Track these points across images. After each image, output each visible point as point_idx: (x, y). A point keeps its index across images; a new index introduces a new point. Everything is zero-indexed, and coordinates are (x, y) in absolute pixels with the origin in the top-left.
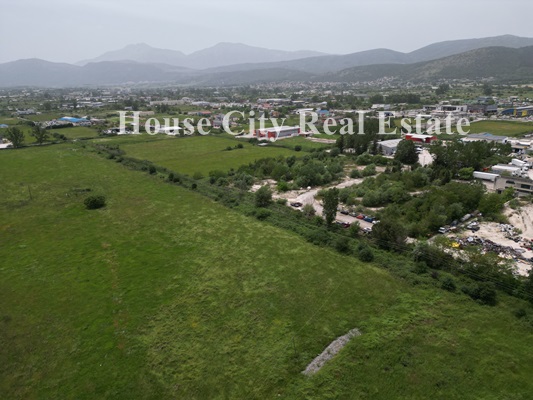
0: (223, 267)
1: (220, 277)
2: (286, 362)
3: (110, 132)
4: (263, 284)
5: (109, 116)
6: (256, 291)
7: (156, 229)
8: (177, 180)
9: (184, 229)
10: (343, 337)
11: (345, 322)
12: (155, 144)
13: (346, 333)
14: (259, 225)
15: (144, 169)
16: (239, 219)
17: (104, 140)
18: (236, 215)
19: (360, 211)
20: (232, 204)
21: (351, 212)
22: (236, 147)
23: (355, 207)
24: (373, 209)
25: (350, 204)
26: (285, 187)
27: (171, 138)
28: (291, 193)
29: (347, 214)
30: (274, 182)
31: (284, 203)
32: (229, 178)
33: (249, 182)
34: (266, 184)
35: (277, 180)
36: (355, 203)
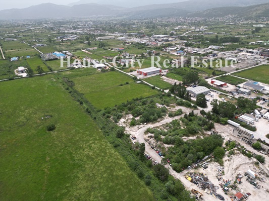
0: (88, 180)
1: (84, 188)
4: (99, 195)
6: (95, 200)
7: (70, 149)
8: (89, 112)
12: (89, 77)
15: (79, 101)
16: (106, 145)
17: (68, 73)
18: (106, 142)
19: (160, 147)
20: (107, 134)
21: (156, 147)
22: (125, 84)
23: (159, 143)
24: (166, 146)
25: (157, 141)
26: (133, 124)
27: (98, 73)
28: (136, 127)
29: (153, 148)
30: (132, 117)
31: (128, 136)
32: (112, 113)
33: (119, 118)
34: (127, 118)
35: (133, 115)
36: (160, 140)
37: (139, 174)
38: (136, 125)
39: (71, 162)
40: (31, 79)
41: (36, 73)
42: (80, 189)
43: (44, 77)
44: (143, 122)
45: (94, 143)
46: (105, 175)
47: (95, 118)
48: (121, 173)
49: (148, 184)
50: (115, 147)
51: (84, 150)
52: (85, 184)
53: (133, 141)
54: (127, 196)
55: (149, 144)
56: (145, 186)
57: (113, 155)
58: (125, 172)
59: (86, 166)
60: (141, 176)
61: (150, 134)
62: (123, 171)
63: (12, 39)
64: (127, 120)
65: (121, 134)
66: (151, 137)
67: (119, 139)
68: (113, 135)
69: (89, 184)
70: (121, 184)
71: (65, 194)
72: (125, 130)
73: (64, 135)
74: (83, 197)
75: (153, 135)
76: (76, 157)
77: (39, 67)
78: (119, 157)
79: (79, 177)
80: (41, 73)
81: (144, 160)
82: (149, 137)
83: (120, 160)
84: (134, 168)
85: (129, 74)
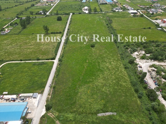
1: (101, 83)
3: (115, 9)
7: (99, 60)
8: (116, 42)
17: (111, 14)
18: (121, 63)
19: (158, 79)
20: (122, 59)
21: (154, 78)
22: (148, 28)
23: (158, 76)
24: (164, 80)
25: (158, 75)
26: (143, 58)
27: (130, 17)
28: (144, 61)
29: (152, 78)
30: (144, 53)
31: (137, 65)
32: (130, 46)
33: (134, 51)
34: (140, 53)
35: (145, 52)
36: (160, 75)
37: (135, 89)
38: (145, 59)
39: (98, 67)
40: (89, 15)
41: (93, 12)
43: (96, 15)
44: (151, 59)
47: (118, 47)
49: (140, 97)
50: (126, 68)
53: (139, 69)
54: (124, 98)
55: (150, 74)
56: (137, 97)
57: (123, 72)
58: (127, 85)
59: (105, 72)
60: (137, 91)
61: (153, 69)
62: (126, 83)
64: (140, 54)
65: (132, 62)
66: (154, 70)
67: (130, 64)
68: (127, 61)
69: (104, 82)
70: (122, 90)
71: (91, 82)
72: (135, 60)
73: (98, 51)
74: (99, 87)
75: (156, 70)
76: (101, 66)
77: (95, 8)
78: (126, 75)
79: (100, 76)
80: (95, 12)
81: (142, 83)
82: (152, 70)
83: (126, 77)
84: (134, 85)
85: (154, 21)
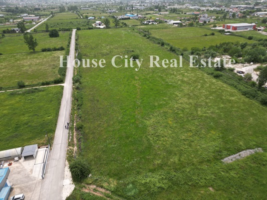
0: (189, 98)
1: (186, 103)
2: (213, 153)
3: (146, 22)
4: (209, 112)
5: (147, 14)
6: (204, 115)
7: (159, 74)
8: (174, 51)
9: (173, 76)
10: (251, 150)
11: (254, 143)
12: (166, 30)
13: (253, 148)
14: (214, 80)
15: (159, 43)
16: (203, 75)
17: (143, 27)
18: (202, 73)
22: (210, 35)
27: (175, 27)
28: (239, 65)
30: (229, 57)
31: (232, 70)
33: (213, 56)
35: (231, 56)
38: (239, 63)
40: (107, 30)
42: (181, 103)
43: (119, 29)
45: (186, 72)
46: (211, 97)
48: (233, 98)
51: (176, 76)
52: (186, 101)
57: (216, 84)
58: (239, 99)
59: (183, 88)
62: (236, 97)
63: (87, 8)
67: (219, 72)
69: (191, 101)
71: (164, 105)
74: (187, 110)
76: (169, 80)
78: (224, 86)
79: (177, 95)
83: (227, 88)
